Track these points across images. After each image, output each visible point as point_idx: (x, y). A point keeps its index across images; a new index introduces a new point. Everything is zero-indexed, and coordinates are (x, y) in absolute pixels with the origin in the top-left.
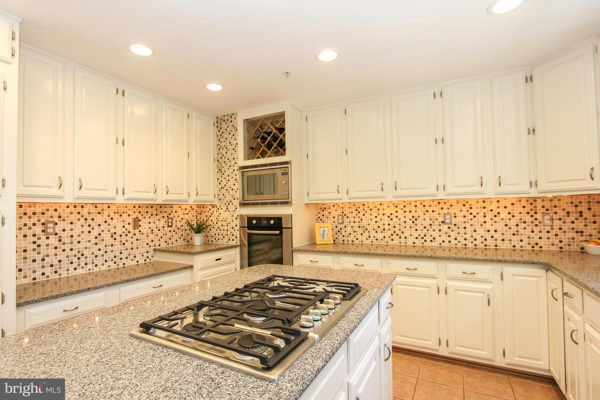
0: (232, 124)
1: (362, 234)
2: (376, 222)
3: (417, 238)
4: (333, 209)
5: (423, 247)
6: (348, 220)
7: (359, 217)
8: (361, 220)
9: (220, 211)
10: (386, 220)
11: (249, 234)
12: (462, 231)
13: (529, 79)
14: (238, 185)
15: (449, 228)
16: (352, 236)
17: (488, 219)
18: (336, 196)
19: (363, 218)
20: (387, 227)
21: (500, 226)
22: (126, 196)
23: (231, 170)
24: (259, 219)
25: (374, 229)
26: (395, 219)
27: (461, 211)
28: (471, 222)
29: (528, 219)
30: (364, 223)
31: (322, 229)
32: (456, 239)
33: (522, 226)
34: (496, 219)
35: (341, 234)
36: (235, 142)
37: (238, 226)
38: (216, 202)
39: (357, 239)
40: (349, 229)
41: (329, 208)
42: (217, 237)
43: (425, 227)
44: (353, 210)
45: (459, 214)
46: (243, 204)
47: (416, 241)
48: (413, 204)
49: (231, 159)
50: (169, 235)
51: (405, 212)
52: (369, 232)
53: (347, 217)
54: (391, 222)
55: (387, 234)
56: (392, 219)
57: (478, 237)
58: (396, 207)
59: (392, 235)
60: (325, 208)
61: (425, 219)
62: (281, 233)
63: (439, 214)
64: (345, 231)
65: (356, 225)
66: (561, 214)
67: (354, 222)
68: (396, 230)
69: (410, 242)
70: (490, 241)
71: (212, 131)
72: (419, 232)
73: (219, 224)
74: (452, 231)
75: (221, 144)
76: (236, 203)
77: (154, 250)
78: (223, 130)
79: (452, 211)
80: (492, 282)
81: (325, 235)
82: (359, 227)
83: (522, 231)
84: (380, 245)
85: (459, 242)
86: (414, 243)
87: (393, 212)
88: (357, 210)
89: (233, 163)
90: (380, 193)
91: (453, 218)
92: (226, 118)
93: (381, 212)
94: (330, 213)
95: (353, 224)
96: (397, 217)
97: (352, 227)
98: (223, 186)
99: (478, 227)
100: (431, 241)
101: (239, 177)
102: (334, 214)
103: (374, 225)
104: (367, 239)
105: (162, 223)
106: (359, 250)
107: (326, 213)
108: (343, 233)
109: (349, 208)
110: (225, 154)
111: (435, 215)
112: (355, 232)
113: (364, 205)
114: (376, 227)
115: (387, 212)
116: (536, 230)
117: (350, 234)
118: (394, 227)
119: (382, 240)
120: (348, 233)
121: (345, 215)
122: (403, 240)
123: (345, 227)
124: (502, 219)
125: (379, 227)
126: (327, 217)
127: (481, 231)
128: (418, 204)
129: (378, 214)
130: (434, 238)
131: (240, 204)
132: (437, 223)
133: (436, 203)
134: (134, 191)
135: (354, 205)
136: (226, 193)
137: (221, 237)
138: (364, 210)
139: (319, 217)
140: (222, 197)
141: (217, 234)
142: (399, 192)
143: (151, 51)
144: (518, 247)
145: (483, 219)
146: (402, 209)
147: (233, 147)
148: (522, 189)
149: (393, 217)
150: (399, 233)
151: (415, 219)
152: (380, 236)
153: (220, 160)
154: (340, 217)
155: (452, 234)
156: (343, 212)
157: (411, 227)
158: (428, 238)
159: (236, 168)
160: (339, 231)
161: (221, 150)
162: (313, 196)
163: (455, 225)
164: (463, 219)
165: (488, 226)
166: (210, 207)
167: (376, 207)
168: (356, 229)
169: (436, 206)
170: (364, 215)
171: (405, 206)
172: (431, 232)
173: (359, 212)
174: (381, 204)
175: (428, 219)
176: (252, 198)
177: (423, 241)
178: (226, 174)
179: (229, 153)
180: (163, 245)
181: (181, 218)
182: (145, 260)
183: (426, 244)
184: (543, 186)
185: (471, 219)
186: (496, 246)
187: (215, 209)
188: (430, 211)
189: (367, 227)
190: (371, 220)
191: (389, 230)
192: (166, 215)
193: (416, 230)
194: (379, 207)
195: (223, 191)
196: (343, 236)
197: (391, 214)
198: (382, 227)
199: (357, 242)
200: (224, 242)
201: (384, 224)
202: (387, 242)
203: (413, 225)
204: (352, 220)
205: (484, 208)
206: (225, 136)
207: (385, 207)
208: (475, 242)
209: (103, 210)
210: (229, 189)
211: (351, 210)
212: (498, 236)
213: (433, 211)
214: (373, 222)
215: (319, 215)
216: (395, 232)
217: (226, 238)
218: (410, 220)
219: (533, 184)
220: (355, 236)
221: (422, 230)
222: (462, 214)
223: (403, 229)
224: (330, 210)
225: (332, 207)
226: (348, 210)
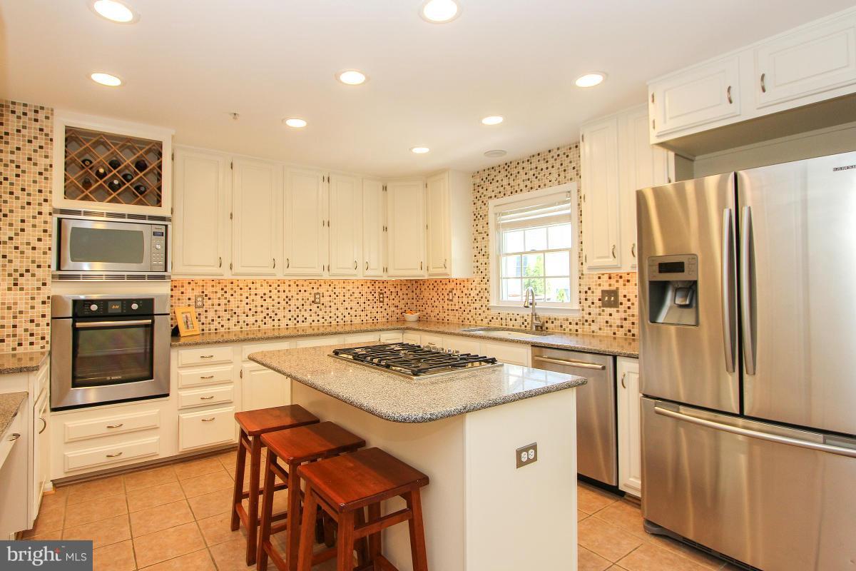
0: (38, 125)
1: (229, 319)
2: (247, 304)
3: (290, 319)
4: (188, 289)
5: (295, 328)
6: (210, 302)
7: (226, 298)
8: (229, 301)
10: (259, 301)
11: (76, 330)
12: (328, 309)
13: (385, 188)
14: (51, 241)
15: (318, 307)
16: (216, 323)
17: (346, 298)
18: (216, 270)
19: (232, 299)
20: (259, 309)
21: (354, 304)
23: (31, 211)
25: (244, 313)
26: (268, 300)
27: (328, 291)
28: (335, 301)
29: (371, 297)
30: (233, 305)
32: (323, 318)
33: (367, 303)
34: (352, 298)
36: (47, 161)
37: (48, 319)
39: (222, 326)
40: (211, 314)
41: (183, 286)
43: (298, 308)
44: (218, 289)
45: (326, 294)
46: (60, 277)
47: (289, 322)
48: (287, 283)
49: (32, 189)
51: (279, 291)
52: (238, 316)
53: (209, 299)
54: (264, 303)
55: (260, 317)
56: (265, 300)
57: (339, 314)
58: (270, 286)
59: (265, 318)
60: (175, 286)
61: (298, 299)
62: (153, 322)
63: (310, 294)
64: (206, 317)
65: (222, 308)
66: (388, 293)
67: (219, 305)
68: (270, 312)
69: (283, 324)
70: (348, 318)
72: (292, 313)
74: (321, 310)
76: (44, 273)
79: (321, 290)
82: (226, 311)
83: (367, 308)
84: (250, 331)
85: (326, 320)
86: (287, 325)
87: (267, 292)
88: (222, 289)
89: (38, 198)
90: (270, 270)
91: (322, 298)
92: (19, 111)
93: (253, 292)
94: (182, 293)
95: (216, 307)
96: (270, 297)
97: (216, 311)
99: (339, 305)
100: (303, 322)
101: (52, 228)
102: (189, 293)
103: (244, 307)
104: (235, 325)
106: (226, 337)
107: (176, 293)
108: (203, 320)
109: (213, 286)
111: (307, 294)
112: (219, 317)
113: (232, 283)
114: (247, 310)
115: (260, 292)
116: (375, 306)
117: (213, 320)
118: (268, 309)
119: (253, 324)
120: (209, 319)
121: (206, 296)
122: (276, 323)
123: (206, 311)
124: (356, 298)
125: (250, 309)
126: (179, 299)
127: (341, 309)
128: (292, 283)
129: (250, 295)
130: (306, 319)
131: (53, 277)
132: (308, 302)
133: (307, 283)
135: (219, 283)
138: (232, 289)
144: (365, 321)
145: (343, 298)
146: (276, 289)
147: (40, 168)
148: (376, 273)
149: (266, 297)
150: (273, 315)
151: (288, 299)
152: (251, 320)
154: (200, 299)
155: (320, 313)
156: (203, 292)
157: (284, 308)
158: (300, 319)
159: (46, 209)
163: (323, 304)
164: (328, 299)
165: (346, 304)
167: (247, 286)
168: (222, 313)
169: (308, 286)
170: (232, 295)
171: (279, 286)
172: (303, 313)
173: (226, 292)
174: (253, 283)
175: (300, 300)
177: (295, 322)
179: (26, 178)
183: (298, 325)
184: (392, 271)
185: (335, 299)
186: (351, 321)
188: (303, 291)
189: (235, 310)
190: (241, 301)
191: (262, 312)
193: (290, 311)
194: (251, 285)
196: (203, 324)
197: (265, 294)
198: (254, 310)
199: (222, 330)
201: (256, 306)
203: (286, 306)
204: (216, 302)
205: (344, 288)
207: (258, 285)
208: (337, 320)
210: (22, 248)
211: (214, 289)
212: (352, 312)
213: (305, 291)
214: (244, 303)
216: (268, 314)
218: (284, 300)
219: (386, 270)
220: (219, 323)
221: (295, 311)
222: (328, 294)
223: (277, 311)
224: (182, 290)
225: (186, 285)
226: (211, 289)
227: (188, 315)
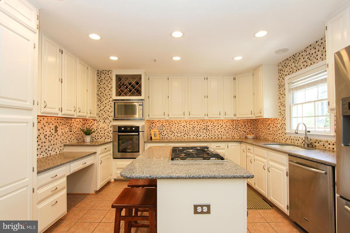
0: (109, 76)
1: (171, 134)
2: (178, 129)
3: (194, 135)
4: (157, 123)
5: (197, 139)
7: (170, 127)
8: (171, 128)
9: (99, 123)
10: (182, 128)
11: (119, 135)
12: (211, 132)
13: (235, 79)
14: (113, 109)
15: (206, 131)
16: (167, 135)
17: (219, 127)
18: (163, 117)
19: (172, 127)
20: (182, 131)
21: (223, 130)
22: (63, 113)
23: (108, 101)
24: (126, 127)
25: (177, 132)
26: (186, 127)
27: (211, 124)
28: (214, 129)
29: (231, 127)
30: (172, 129)
31: (154, 132)
32: (209, 135)
33: (230, 130)
34: (222, 127)
35: (161, 134)
36: (111, 86)
37: (112, 132)
38: (98, 118)
39: (169, 137)
40: (165, 132)
41: (156, 123)
42: (97, 137)
43: (198, 131)
44: (167, 123)
45: (210, 126)
46: (115, 120)
47: (194, 137)
48: (193, 121)
49: (108, 94)
50: (70, 137)
51: (190, 124)
52: (175, 133)
53: (164, 127)
54: (184, 129)
55: (183, 134)
56: (184, 128)
57: (216, 134)
58: (186, 122)
59: (184, 134)
60: (154, 122)
61: (197, 128)
62: (139, 134)
63: (203, 125)
64: (163, 133)
65: (169, 130)
66: (240, 125)
67: (168, 129)
68: (186, 132)
69: (192, 137)
70: (220, 136)
71: (96, 77)
72: (195, 133)
73: (99, 130)
74: (207, 132)
75: (101, 86)
76: (111, 119)
77: (65, 145)
78: (103, 78)
79: (208, 124)
80: (225, 149)
82: (170, 131)
83: (229, 132)
84: (179, 139)
85: (210, 136)
86: (193, 137)
87: (185, 124)
88: (169, 124)
89: (109, 97)
90: (183, 116)
91: (208, 127)
92: (104, 72)
93: (180, 124)
94: (156, 125)
95: (167, 130)
96: (187, 127)
97: (167, 131)
98: (102, 109)
99: (216, 130)
100: (200, 136)
101: (113, 105)
102: (158, 125)
103: (177, 130)
104: (173, 137)
106: (170, 140)
107: (154, 125)
108: (162, 134)
109: (166, 122)
110: (103, 92)
111: (201, 126)
112: (168, 133)
113: (172, 121)
114: (178, 131)
115: (183, 124)
116: (234, 131)
117: (166, 134)
118: (185, 131)
119: (180, 136)
120: (165, 134)
122: (189, 136)
123: (163, 131)
124: (224, 127)
125: (179, 131)
126: (155, 127)
127: (217, 132)
128: (195, 121)
129: (179, 126)
130: (201, 135)
131: (113, 119)
132: (202, 129)
133: (202, 121)
134: (66, 110)
135: (168, 121)
136: (104, 113)
137: (99, 137)
138: (172, 123)
139: (150, 127)
140: (101, 115)
141: (97, 136)
142: (191, 116)
143: (99, 37)
144: (228, 137)
145: (218, 128)
146: (189, 123)
147: (109, 88)
148: (231, 116)
149: (185, 127)
150: (187, 133)
151: (194, 128)
152: (179, 135)
153: (100, 95)
154: (161, 127)
155: (207, 133)
156: (162, 125)
157: (192, 131)
158: (199, 135)
159: (111, 100)
160: (160, 133)
161: (101, 89)
162: (151, 116)
163: (208, 130)
164: (211, 128)
165: (219, 130)
166: (92, 121)
167: (178, 122)
168: (169, 132)
169: (202, 122)
170: (172, 126)
171: (190, 122)
172: (200, 133)
173: (170, 125)
174: (180, 121)
175: (199, 127)
176: (120, 116)
177: (197, 136)
178: (104, 103)
179: (106, 91)
180: (68, 143)
181: (77, 126)
182: (60, 152)
183: (198, 138)
184: (238, 116)
185: (214, 127)
186: (222, 137)
187: (95, 122)
188: (200, 124)
189: (173, 131)
190: (175, 128)
191: (183, 132)
192: (69, 124)
193: (194, 132)
194: (179, 122)
195: (102, 112)
196: (162, 136)
197: (184, 125)
198: (180, 131)
199: (169, 138)
200: (102, 140)
201: (181, 130)
202: (176, 138)
203: (193, 130)
204: (167, 128)
205: (218, 123)
206: (104, 81)
207: (182, 122)
208: (215, 136)
209: (41, 120)
210: (106, 111)
211: (166, 124)
212: (222, 134)
213: (201, 124)
214: (176, 129)
215: (150, 126)
216: (185, 133)
217: (104, 138)
218: (192, 128)
219: (235, 115)
220: (168, 136)
221: (196, 132)
222: (211, 125)
223: (189, 132)
224: (156, 124)
225: (157, 122)
226: (165, 123)
227: (156, 132)
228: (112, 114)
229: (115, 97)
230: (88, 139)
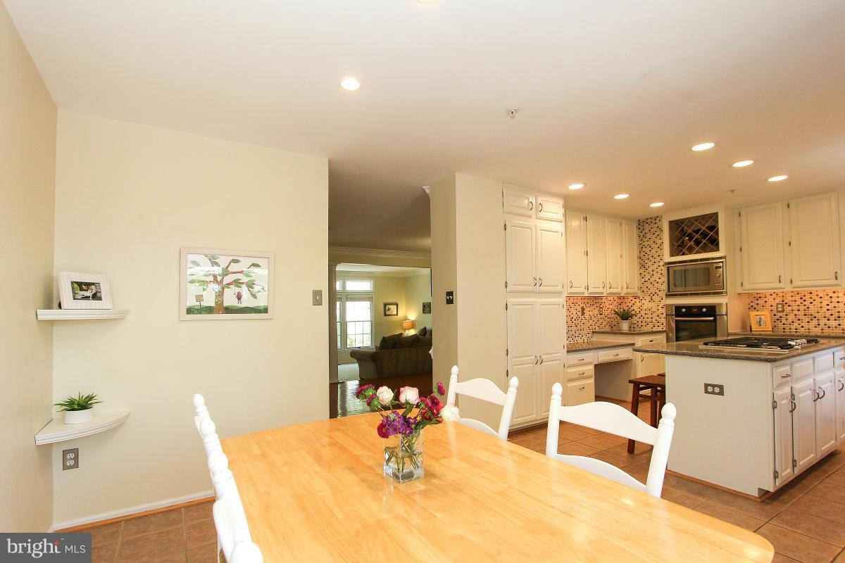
0: (656, 226)
1: (808, 322)
2: (828, 310)
4: (770, 299)
6: (790, 308)
7: (805, 305)
8: (808, 308)
9: (643, 301)
11: (676, 321)
14: (665, 279)
16: (796, 324)
18: (777, 285)
19: (811, 306)
22: (590, 291)
23: (656, 265)
24: (689, 308)
25: (825, 317)
30: (812, 311)
31: (758, 317)
35: (781, 322)
36: (661, 241)
37: (664, 315)
38: (640, 294)
39: (802, 326)
40: (791, 318)
41: (766, 297)
42: (640, 324)
44: (797, 298)
46: (669, 295)
49: (656, 256)
50: (601, 321)
52: (818, 320)
53: (789, 306)
60: (760, 297)
62: (715, 320)
64: (787, 320)
65: (801, 313)
67: (799, 310)
71: (635, 231)
73: (643, 313)
75: (644, 244)
76: (663, 294)
77: (593, 332)
78: (647, 231)
81: (762, 322)
82: (805, 315)
88: (802, 298)
89: (659, 259)
90: (833, 282)
92: (649, 221)
94: (766, 302)
95: (796, 312)
97: (796, 315)
98: (647, 279)
101: (665, 272)
102: (772, 302)
103: (825, 312)
104: (815, 327)
105: (596, 312)
107: (761, 302)
108: (784, 321)
109: (792, 296)
110: (649, 253)
112: (799, 320)
113: (811, 293)
114: (828, 315)
117: (793, 322)
120: (790, 321)
121: (786, 303)
123: (786, 315)
125: (831, 315)
126: (763, 306)
131: (666, 295)
134: (593, 288)
135: (798, 294)
136: (650, 286)
137: (644, 324)
138: (811, 298)
139: (752, 306)
140: (645, 289)
141: (640, 322)
147: (658, 245)
152: (833, 323)
153: (643, 258)
154: (780, 306)
156: (783, 301)
159: (661, 263)
160: (778, 320)
161: (644, 249)
162: (747, 286)
166: (631, 298)
167: (827, 295)
168: (801, 317)
170: (811, 303)
173: (805, 301)
174: (834, 293)
176: (680, 289)
178: (650, 270)
179: (653, 251)
180: (597, 330)
181: (610, 306)
182: (587, 340)
187: (637, 300)
189: (815, 314)
190: (821, 307)
192: (598, 305)
194: (831, 295)
195: (647, 284)
196: (784, 324)
198: (836, 315)
199: (802, 329)
200: (648, 328)
201: (838, 312)
204: (796, 308)
206: (648, 236)
207: (840, 295)
210: (654, 283)
211: (793, 299)
214: (824, 309)
215: (752, 304)
217: (650, 324)
220: (799, 324)
224: (766, 299)
225: (769, 297)
226: (790, 299)
228: (665, 287)
229: (668, 258)
230: (625, 326)
